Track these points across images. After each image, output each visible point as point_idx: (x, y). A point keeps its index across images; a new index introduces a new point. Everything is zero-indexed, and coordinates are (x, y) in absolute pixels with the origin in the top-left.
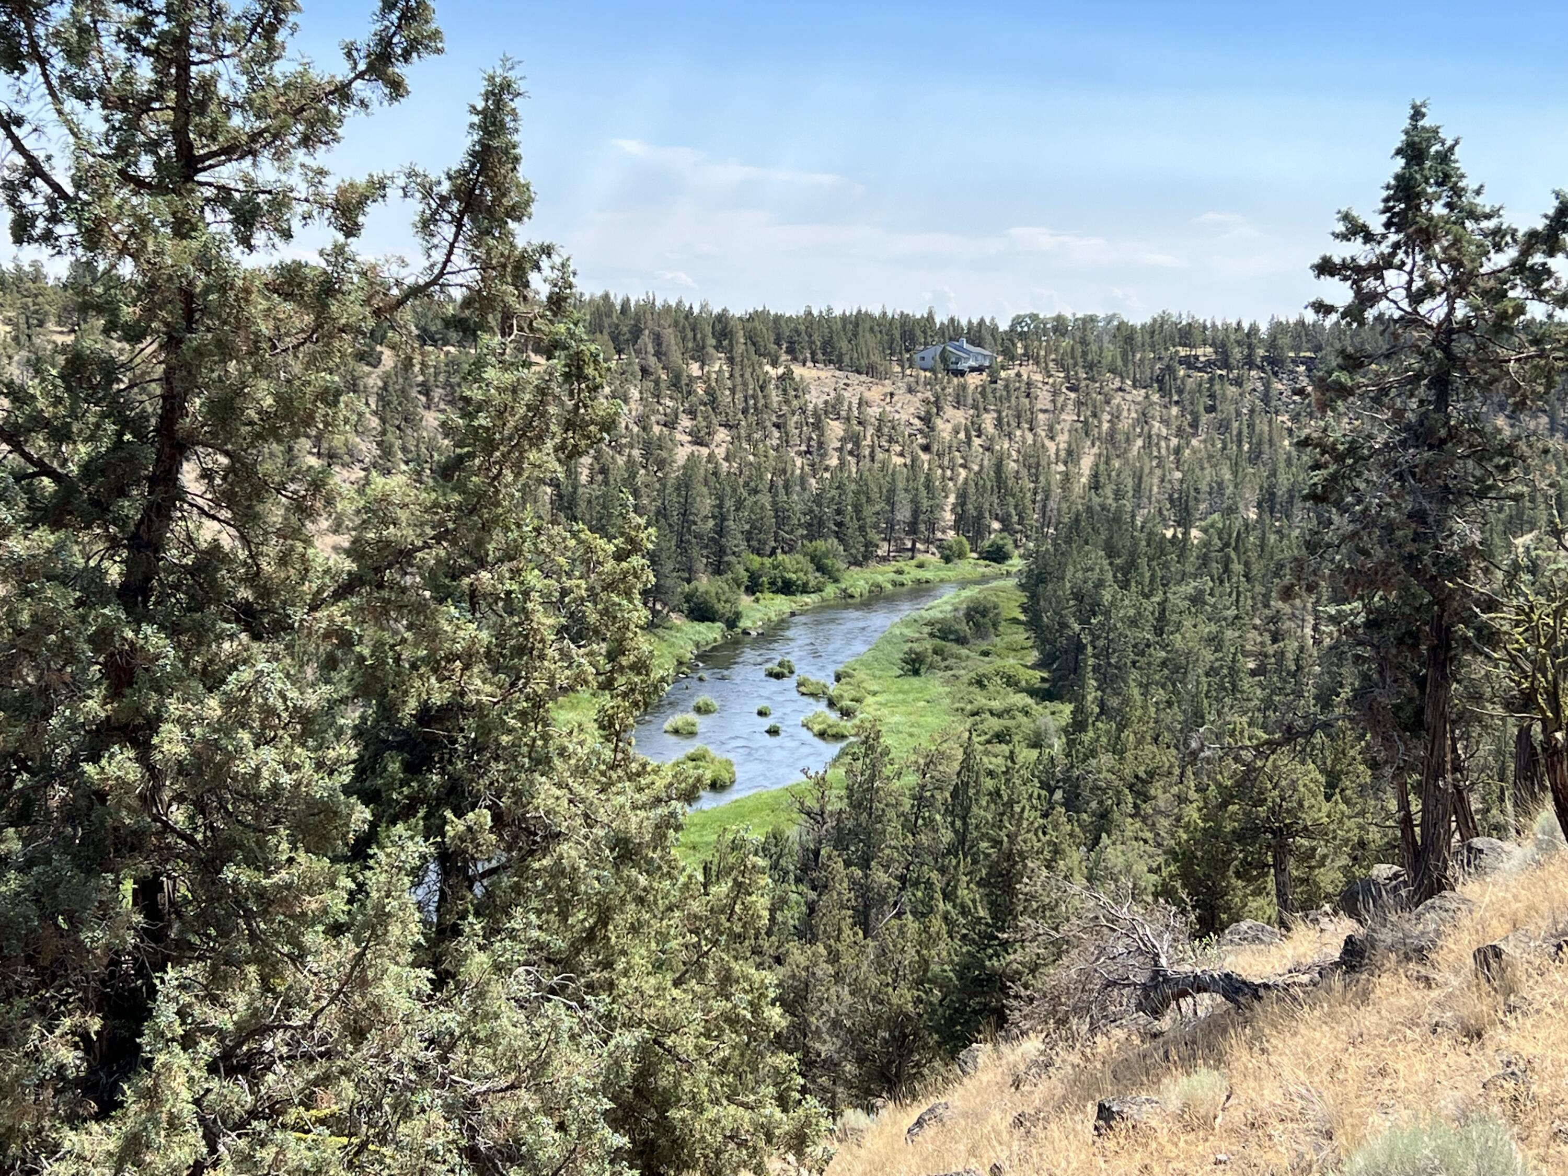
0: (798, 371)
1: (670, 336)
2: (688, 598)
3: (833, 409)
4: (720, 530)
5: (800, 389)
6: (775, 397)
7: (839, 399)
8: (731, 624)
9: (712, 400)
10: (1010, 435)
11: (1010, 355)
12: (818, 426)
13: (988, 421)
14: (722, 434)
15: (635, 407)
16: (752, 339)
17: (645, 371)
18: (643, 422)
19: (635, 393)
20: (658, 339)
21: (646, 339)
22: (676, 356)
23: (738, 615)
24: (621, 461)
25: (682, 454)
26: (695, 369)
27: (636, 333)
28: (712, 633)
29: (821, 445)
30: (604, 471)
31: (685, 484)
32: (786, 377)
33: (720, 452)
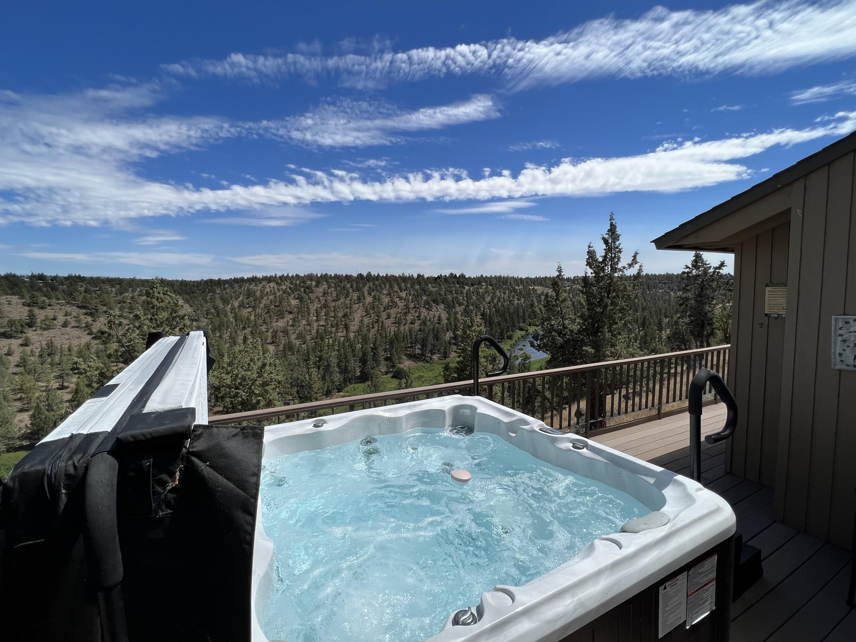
0: (536, 287)
1: (512, 282)
2: (519, 327)
3: (542, 294)
4: (524, 315)
5: (536, 290)
6: (532, 292)
7: (543, 292)
8: (527, 331)
9: (520, 292)
10: (575, 298)
11: (574, 283)
12: (540, 297)
13: (571, 295)
14: (523, 299)
15: (507, 295)
16: (527, 282)
17: (508, 288)
18: (509, 297)
19: (507, 292)
20: (510, 283)
21: (508, 283)
22: (514, 285)
23: (528, 330)
24: (506, 304)
25: (516, 302)
26: (517, 288)
27: (506, 282)
28: (523, 333)
29: (540, 300)
30: (503, 306)
31: (518, 308)
32: (534, 288)
33: (522, 302)
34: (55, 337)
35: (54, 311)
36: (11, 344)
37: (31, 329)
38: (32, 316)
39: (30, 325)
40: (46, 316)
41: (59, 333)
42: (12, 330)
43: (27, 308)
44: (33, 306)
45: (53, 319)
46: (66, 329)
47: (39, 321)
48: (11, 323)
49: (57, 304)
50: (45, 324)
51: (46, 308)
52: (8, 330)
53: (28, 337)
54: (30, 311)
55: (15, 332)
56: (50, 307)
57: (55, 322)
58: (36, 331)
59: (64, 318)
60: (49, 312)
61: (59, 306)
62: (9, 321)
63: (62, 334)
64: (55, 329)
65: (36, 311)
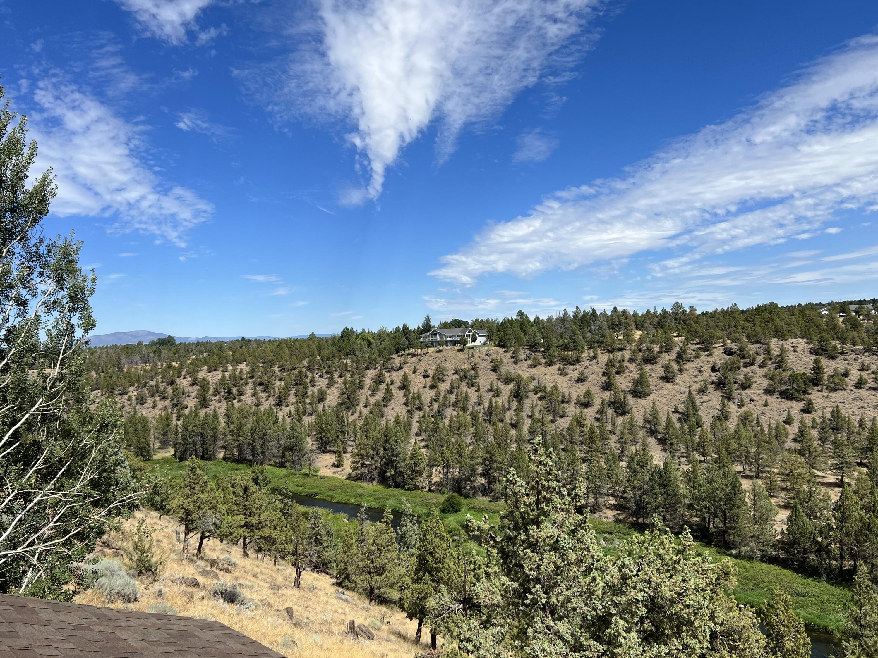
34: (844, 403)
35: (846, 362)
36: (792, 407)
37: (816, 388)
38: (818, 368)
39: (816, 381)
40: (835, 369)
41: (850, 397)
42: (793, 388)
43: (814, 357)
44: (821, 355)
45: (843, 375)
46: (860, 391)
47: (826, 377)
48: (794, 378)
49: (852, 351)
50: (833, 382)
51: (837, 357)
52: (789, 387)
53: (810, 400)
54: (816, 362)
55: (798, 391)
56: (841, 357)
57: (846, 379)
58: (821, 391)
59: (859, 373)
60: (840, 364)
61: (854, 354)
62: (791, 376)
63: (854, 399)
64: (845, 390)
65: (824, 362)
